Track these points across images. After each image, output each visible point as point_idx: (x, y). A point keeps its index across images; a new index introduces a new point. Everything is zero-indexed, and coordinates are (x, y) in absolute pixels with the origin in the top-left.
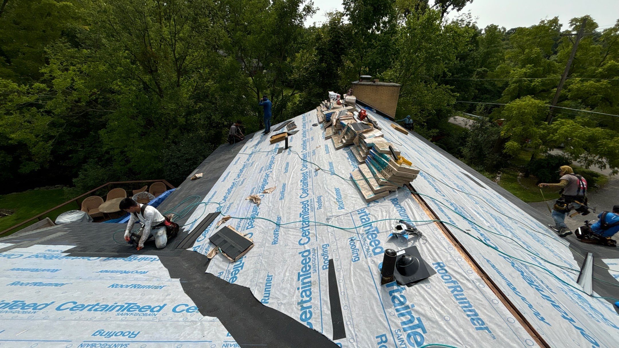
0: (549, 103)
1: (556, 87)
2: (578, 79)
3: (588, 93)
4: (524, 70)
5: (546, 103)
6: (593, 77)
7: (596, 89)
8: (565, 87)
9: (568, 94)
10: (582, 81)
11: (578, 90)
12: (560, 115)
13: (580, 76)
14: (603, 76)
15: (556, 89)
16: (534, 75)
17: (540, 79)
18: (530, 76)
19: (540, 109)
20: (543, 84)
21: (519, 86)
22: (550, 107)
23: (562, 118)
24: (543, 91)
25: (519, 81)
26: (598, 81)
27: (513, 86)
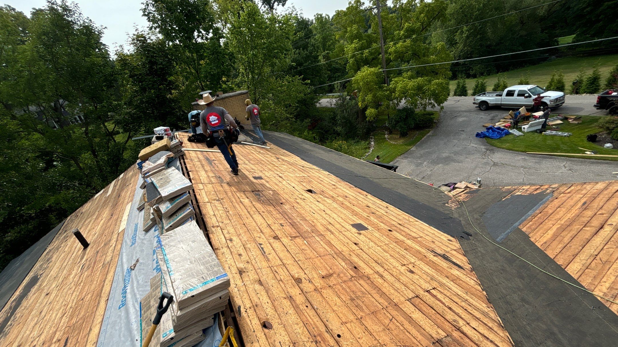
0: (381, 68)
1: (380, 54)
2: (392, 43)
3: (402, 53)
4: (353, 45)
5: (379, 69)
6: (400, 39)
7: (406, 48)
8: (386, 52)
9: (390, 57)
10: (395, 44)
11: (395, 52)
12: (392, 75)
13: (392, 41)
14: (407, 37)
15: (381, 55)
16: (362, 48)
17: (367, 51)
18: (359, 50)
19: (378, 75)
20: (371, 53)
21: (355, 60)
22: (384, 71)
23: (394, 78)
24: (373, 59)
25: (353, 56)
26: (405, 41)
27: (351, 61)
